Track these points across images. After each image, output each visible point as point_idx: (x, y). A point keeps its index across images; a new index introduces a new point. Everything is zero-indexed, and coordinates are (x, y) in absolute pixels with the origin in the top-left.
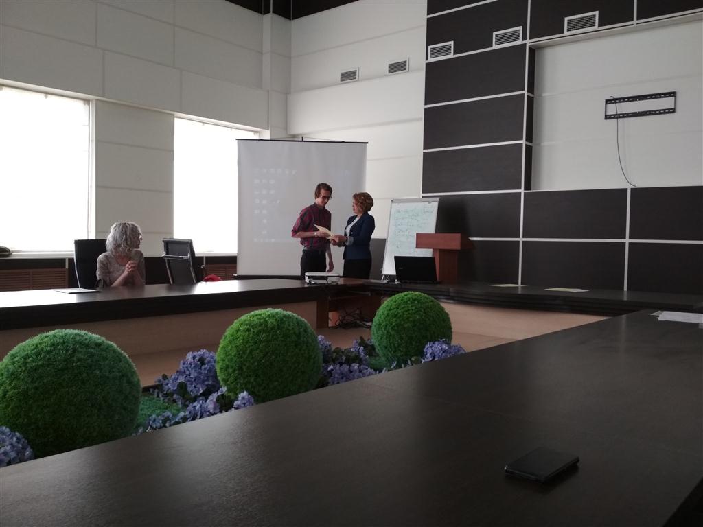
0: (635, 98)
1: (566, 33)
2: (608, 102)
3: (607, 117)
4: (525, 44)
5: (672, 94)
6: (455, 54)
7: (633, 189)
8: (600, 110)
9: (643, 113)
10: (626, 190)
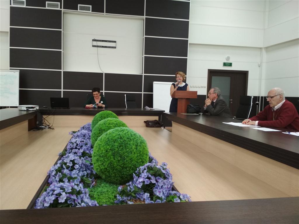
0: (103, 41)
1: (79, 10)
4: (61, 11)
5: (115, 42)
6: (26, 6)
7: (105, 73)
8: (91, 43)
9: (106, 47)
10: (103, 73)
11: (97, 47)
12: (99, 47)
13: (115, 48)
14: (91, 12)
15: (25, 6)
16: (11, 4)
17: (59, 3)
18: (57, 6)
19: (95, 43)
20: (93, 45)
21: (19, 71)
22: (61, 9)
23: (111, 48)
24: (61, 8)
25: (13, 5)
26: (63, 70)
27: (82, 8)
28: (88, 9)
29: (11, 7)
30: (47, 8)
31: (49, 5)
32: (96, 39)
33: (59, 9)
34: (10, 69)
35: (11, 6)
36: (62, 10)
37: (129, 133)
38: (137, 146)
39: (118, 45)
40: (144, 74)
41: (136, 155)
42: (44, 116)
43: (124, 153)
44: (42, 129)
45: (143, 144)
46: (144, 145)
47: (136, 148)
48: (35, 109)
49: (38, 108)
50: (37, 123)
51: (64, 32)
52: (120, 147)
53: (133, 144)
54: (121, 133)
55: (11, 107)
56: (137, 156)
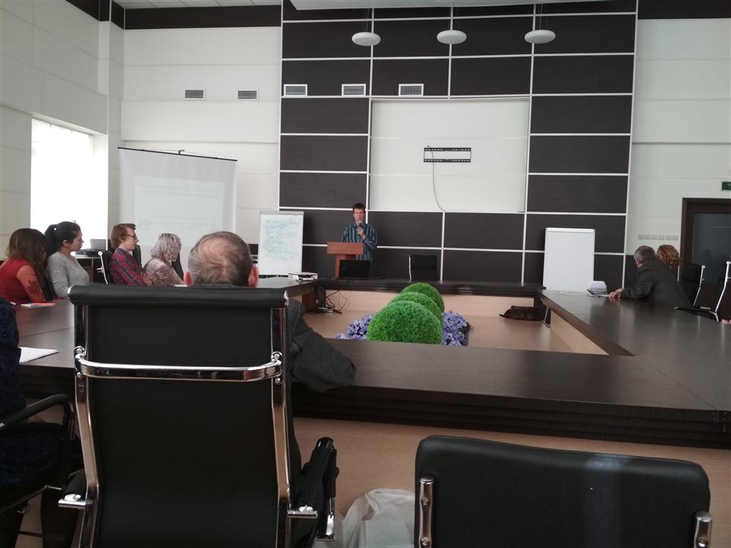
0: (444, 149)
1: (400, 96)
2: (426, 149)
3: (426, 161)
4: (368, 98)
5: (469, 149)
6: (308, 95)
7: (446, 213)
8: (421, 155)
9: (450, 161)
10: (442, 213)
11: (433, 162)
12: (436, 162)
13: (468, 161)
14: (422, 95)
15: (306, 96)
16: (283, 95)
17: (365, 85)
18: (360, 91)
19: (429, 155)
20: (425, 159)
22: (367, 97)
23: (460, 162)
24: (367, 94)
25: (286, 96)
27: (405, 91)
28: (417, 91)
29: (282, 99)
30: (343, 96)
31: (348, 91)
32: (431, 147)
33: (364, 96)
34: (281, 210)
35: (283, 97)
36: (370, 97)
39: (474, 156)
40: (526, 213)
51: (374, 138)
55: (279, 276)
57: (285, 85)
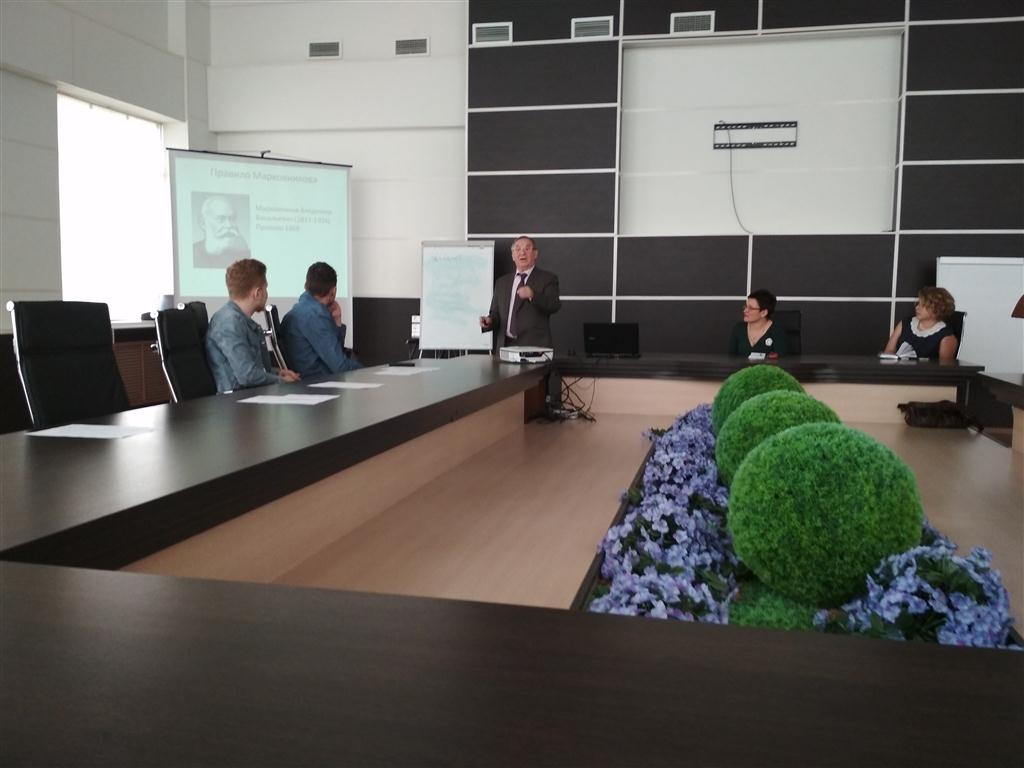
0: (750, 126)
1: (672, 33)
2: (718, 127)
3: (717, 147)
4: (617, 42)
5: (793, 124)
6: (514, 40)
7: (754, 237)
8: (709, 136)
9: (759, 145)
10: (747, 237)
11: (730, 147)
12: (736, 147)
13: (792, 144)
14: (711, 32)
15: (509, 42)
16: (471, 42)
17: (611, 19)
18: (602, 28)
19: (723, 137)
20: (715, 145)
21: (493, 243)
22: (616, 38)
23: (778, 146)
24: (616, 33)
25: (476, 45)
26: (618, 233)
27: (683, 25)
28: (703, 24)
29: (470, 50)
30: (574, 39)
31: (581, 29)
32: (727, 123)
33: (610, 37)
34: (469, 239)
35: (471, 46)
36: (621, 38)
37: (852, 443)
38: (879, 485)
39: (803, 134)
40: (898, 232)
41: (877, 516)
42: (569, 380)
43: (834, 507)
44: (562, 419)
45: (902, 482)
46: (905, 485)
47: (878, 495)
48: (543, 359)
49: (550, 355)
50: (548, 399)
51: (626, 111)
52: (821, 485)
53: (867, 480)
54: (824, 441)
55: (471, 352)
56: (881, 520)
57: (475, 26)
